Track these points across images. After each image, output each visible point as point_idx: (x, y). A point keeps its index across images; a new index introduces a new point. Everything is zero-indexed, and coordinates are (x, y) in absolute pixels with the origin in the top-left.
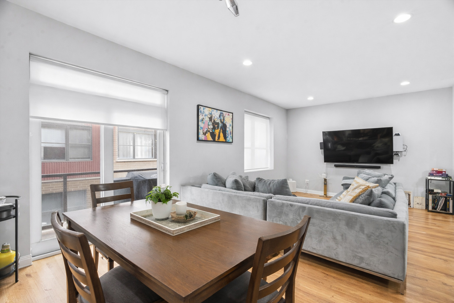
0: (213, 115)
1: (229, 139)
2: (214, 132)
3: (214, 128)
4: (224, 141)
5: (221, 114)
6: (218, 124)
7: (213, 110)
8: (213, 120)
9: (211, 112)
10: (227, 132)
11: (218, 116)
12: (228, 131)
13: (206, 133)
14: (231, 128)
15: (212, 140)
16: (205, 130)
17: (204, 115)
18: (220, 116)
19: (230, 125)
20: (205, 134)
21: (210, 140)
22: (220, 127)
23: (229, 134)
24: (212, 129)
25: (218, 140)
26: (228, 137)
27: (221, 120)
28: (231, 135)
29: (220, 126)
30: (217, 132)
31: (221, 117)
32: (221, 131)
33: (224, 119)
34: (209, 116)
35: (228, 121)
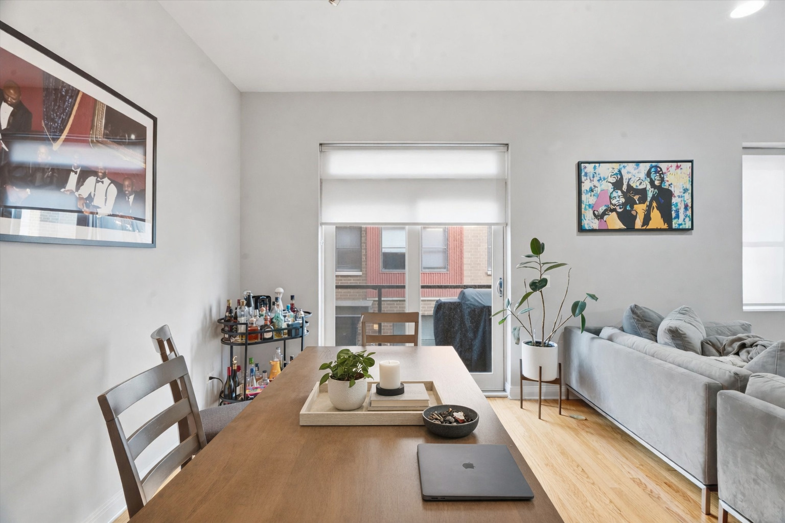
0: (626, 177)
1: (681, 221)
2: (630, 211)
3: (630, 202)
4: (666, 226)
5: (653, 170)
6: (643, 192)
7: (625, 164)
8: (625, 187)
9: (620, 171)
10: (673, 207)
11: (643, 175)
12: (677, 203)
13: (604, 214)
14: (687, 196)
15: (623, 227)
16: (601, 210)
17: (596, 179)
18: (648, 174)
19: (685, 190)
20: (600, 217)
21: (617, 227)
22: (649, 199)
23: (682, 211)
24: (624, 205)
25: (642, 226)
26: (677, 217)
27: (652, 183)
28: (689, 213)
29: (650, 195)
30: (640, 209)
31: (653, 176)
32: (654, 204)
33: (662, 180)
34: (613, 180)
35: (676, 180)
